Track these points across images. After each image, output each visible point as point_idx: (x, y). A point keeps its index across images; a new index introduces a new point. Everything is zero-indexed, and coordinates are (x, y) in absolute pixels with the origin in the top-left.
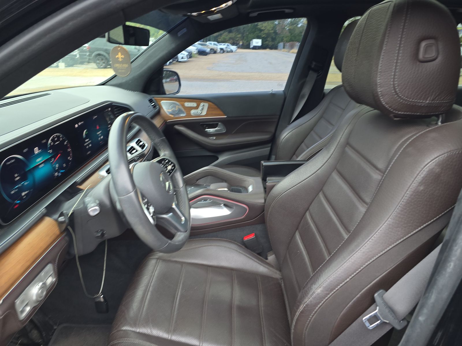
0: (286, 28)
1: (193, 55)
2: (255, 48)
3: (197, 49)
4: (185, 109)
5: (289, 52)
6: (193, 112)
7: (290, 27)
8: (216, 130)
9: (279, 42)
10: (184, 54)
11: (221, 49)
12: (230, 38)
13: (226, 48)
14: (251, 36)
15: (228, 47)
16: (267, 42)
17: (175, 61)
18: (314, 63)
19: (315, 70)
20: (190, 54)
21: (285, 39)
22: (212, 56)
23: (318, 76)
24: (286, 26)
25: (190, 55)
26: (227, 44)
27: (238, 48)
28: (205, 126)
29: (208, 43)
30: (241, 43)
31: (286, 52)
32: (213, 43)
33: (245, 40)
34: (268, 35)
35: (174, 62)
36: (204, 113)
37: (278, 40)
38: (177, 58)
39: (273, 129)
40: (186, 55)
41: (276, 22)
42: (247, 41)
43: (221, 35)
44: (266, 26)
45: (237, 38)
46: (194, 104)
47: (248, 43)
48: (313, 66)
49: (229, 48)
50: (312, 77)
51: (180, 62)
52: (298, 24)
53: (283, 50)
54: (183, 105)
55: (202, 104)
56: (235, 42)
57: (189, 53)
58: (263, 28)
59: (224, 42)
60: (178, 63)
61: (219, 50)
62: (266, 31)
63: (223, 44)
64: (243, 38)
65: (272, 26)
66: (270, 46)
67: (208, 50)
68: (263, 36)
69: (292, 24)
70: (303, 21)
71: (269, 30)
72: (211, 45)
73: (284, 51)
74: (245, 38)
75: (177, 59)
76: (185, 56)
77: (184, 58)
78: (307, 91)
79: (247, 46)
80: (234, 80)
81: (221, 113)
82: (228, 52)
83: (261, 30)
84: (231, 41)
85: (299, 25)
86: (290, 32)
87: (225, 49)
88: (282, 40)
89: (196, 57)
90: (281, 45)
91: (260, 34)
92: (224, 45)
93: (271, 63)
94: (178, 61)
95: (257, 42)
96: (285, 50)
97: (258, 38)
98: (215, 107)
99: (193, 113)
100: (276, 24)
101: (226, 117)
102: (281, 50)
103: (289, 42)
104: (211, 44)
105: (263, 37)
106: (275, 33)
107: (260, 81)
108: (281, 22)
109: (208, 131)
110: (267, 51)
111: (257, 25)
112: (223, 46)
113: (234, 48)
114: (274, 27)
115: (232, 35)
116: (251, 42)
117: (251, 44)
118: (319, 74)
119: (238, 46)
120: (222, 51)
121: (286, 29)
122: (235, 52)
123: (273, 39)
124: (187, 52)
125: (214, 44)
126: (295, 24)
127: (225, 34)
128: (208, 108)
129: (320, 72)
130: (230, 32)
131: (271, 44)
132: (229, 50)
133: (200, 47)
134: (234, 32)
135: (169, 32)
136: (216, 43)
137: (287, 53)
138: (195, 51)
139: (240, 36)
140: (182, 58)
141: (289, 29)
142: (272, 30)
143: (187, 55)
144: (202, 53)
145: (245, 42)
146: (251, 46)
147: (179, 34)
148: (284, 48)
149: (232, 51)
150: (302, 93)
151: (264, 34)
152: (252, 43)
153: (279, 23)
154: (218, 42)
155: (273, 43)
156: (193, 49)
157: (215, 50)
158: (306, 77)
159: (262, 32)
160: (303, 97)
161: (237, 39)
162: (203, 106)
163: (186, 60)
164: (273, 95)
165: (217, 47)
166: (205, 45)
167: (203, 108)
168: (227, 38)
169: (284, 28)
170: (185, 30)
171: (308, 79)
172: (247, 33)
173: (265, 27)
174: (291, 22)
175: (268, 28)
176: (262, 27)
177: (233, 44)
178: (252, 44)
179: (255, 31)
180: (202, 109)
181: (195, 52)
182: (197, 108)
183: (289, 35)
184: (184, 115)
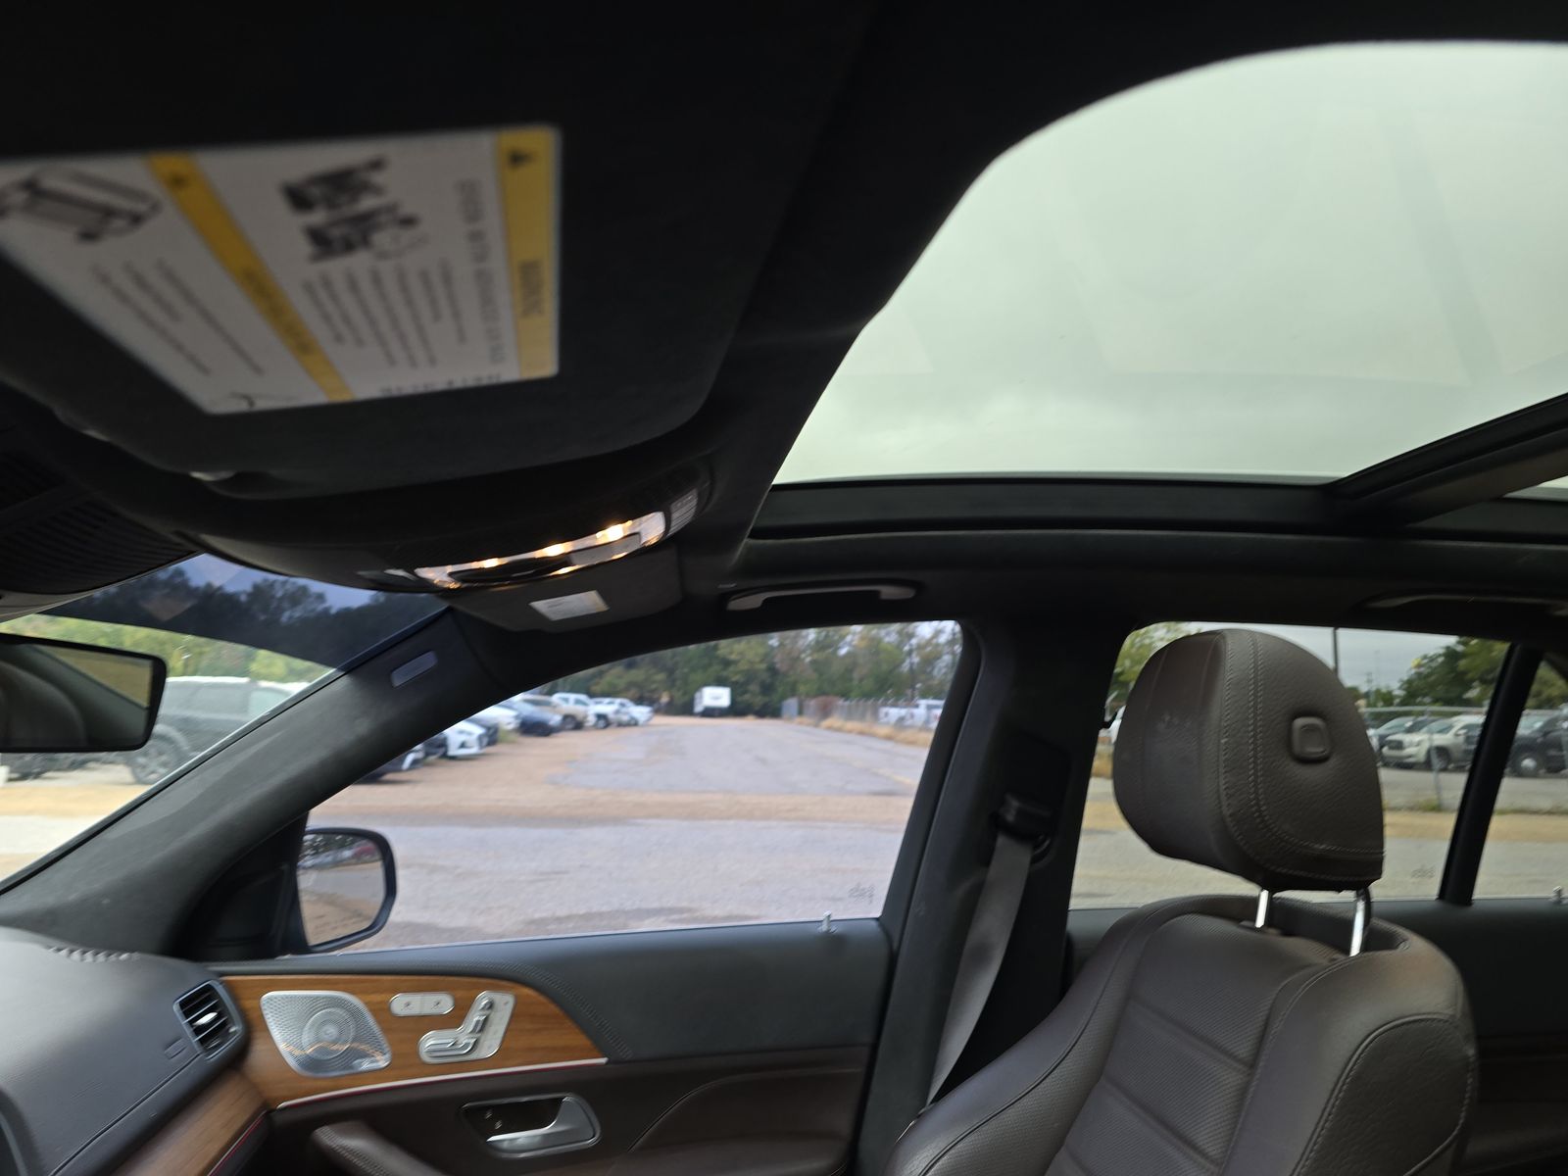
0: (803, 656)
1: (500, 735)
2: (710, 713)
3: (517, 717)
4: (386, 1030)
5: (817, 725)
6: (430, 1041)
7: (816, 656)
8: (546, 1136)
9: (784, 698)
10: (470, 734)
11: (601, 717)
12: (631, 685)
13: (617, 712)
14: (697, 676)
15: (624, 710)
16: (747, 697)
17: (434, 754)
18: (1015, 804)
19: (1017, 834)
20: (491, 731)
21: (802, 689)
22: (568, 740)
23: (1035, 860)
24: (804, 651)
25: (492, 736)
26: (618, 701)
27: (657, 712)
28: (488, 1116)
29: (556, 698)
30: (665, 699)
31: (808, 725)
32: (572, 697)
33: (679, 690)
34: (750, 676)
35: (432, 758)
36: (490, 1047)
37: (780, 690)
38: (443, 744)
39: (843, 1123)
40: (475, 737)
41: (774, 640)
42: (685, 693)
43: (601, 674)
44: (745, 650)
45: (654, 682)
46: (442, 1003)
47: (686, 698)
48: (1010, 817)
49: (627, 713)
50: (1012, 861)
51: (454, 758)
52: (839, 648)
53: (798, 719)
54: (382, 1012)
55: (483, 998)
56: (647, 695)
57: (488, 728)
58: (733, 657)
59: (611, 693)
60: (444, 761)
61: (591, 720)
62: (743, 666)
63: (607, 700)
64: (671, 683)
65: (761, 651)
66: (757, 708)
67: (555, 719)
68: (734, 679)
69: (820, 646)
70: (852, 641)
71: (751, 663)
72: (564, 702)
73: (801, 723)
74: (678, 683)
75: (442, 751)
76: (472, 739)
77: (468, 745)
78: (995, 925)
79: (686, 709)
80: (639, 821)
81: (581, 1040)
82: (621, 725)
83: (727, 663)
84: (633, 692)
85: (843, 651)
86: (816, 670)
87: (611, 716)
88: (793, 692)
89: (513, 742)
90: (792, 703)
91: (725, 674)
92: (610, 703)
93: (763, 761)
94: (445, 756)
95: (716, 696)
96: (805, 719)
97: (720, 682)
98: (553, 1009)
99: (429, 1052)
100: (772, 648)
101: (607, 1063)
102: (790, 719)
103: (815, 696)
104: (566, 700)
105: (736, 683)
106: (773, 670)
107: (732, 822)
108: (787, 642)
109: (505, 1145)
110: (749, 723)
111: (716, 648)
112: (607, 707)
113: (641, 712)
114: (766, 655)
115: (637, 675)
116: (697, 695)
117: (697, 701)
118: (1039, 851)
119: (656, 706)
120: (602, 723)
121: (804, 659)
122: (647, 724)
123: (767, 689)
124: (482, 726)
125: (578, 702)
126: (829, 647)
127: (614, 672)
128: (514, 1017)
129: (1044, 841)
130: (630, 666)
131: (759, 701)
132: (625, 718)
133: (529, 711)
134: (645, 668)
135: (348, 670)
136: (583, 697)
137: (809, 729)
138: (509, 724)
139: (661, 677)
140: (463, 745)
141: (813, 662)
142: (761, 661)
143: (480, 738)
144: (531, 728)
145: (678, 695)
146: (698, 708)
147: (398, 679)
148: (800, 712)
149: (633, 723)
150: (973, 938)
151: (736, 673)
152: (701, 697)
153: (781, 645)
154: (592, 695)
155: (766, 699)
156: (502, 714)
157: (580, 717)
158: (986, 862)
159: (732, 668)
160: (981, 956)
161: (654, 686)
162: (491, 1006)
163: (474, 750)
164: (835, 944)
165: (586, 711)
166: (548, 704)
167: (486, 1020)
168: (622, 683)
169: (798, 658)
170: (428, 661)
171: (994, 870)
172: (686, 670)
173: (741, 653)
174: (817, 642)
175: (750, 655)
176: (731, 653)
177: (639, 701)
178: (701, 702)
179: (710, 665)
180: (482, 1027)
181: (511, 727)
182: (454, 1019)
183: (815, 676)
184: (382, 1062)
